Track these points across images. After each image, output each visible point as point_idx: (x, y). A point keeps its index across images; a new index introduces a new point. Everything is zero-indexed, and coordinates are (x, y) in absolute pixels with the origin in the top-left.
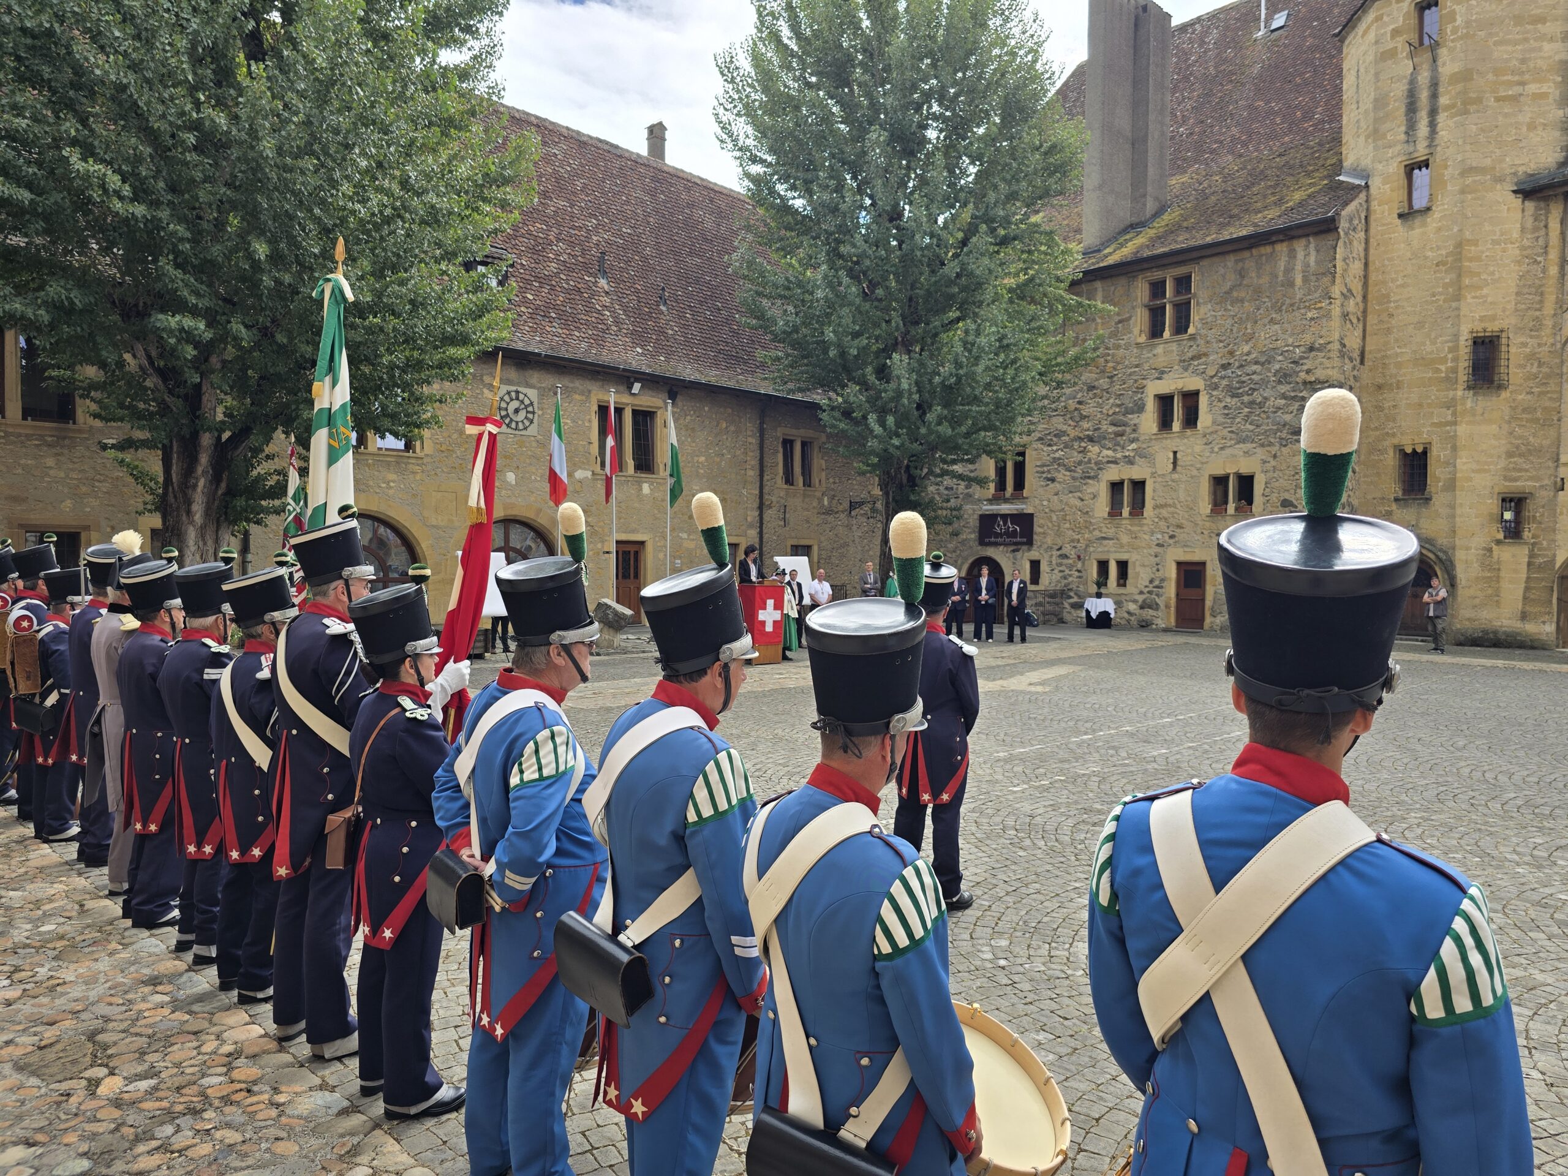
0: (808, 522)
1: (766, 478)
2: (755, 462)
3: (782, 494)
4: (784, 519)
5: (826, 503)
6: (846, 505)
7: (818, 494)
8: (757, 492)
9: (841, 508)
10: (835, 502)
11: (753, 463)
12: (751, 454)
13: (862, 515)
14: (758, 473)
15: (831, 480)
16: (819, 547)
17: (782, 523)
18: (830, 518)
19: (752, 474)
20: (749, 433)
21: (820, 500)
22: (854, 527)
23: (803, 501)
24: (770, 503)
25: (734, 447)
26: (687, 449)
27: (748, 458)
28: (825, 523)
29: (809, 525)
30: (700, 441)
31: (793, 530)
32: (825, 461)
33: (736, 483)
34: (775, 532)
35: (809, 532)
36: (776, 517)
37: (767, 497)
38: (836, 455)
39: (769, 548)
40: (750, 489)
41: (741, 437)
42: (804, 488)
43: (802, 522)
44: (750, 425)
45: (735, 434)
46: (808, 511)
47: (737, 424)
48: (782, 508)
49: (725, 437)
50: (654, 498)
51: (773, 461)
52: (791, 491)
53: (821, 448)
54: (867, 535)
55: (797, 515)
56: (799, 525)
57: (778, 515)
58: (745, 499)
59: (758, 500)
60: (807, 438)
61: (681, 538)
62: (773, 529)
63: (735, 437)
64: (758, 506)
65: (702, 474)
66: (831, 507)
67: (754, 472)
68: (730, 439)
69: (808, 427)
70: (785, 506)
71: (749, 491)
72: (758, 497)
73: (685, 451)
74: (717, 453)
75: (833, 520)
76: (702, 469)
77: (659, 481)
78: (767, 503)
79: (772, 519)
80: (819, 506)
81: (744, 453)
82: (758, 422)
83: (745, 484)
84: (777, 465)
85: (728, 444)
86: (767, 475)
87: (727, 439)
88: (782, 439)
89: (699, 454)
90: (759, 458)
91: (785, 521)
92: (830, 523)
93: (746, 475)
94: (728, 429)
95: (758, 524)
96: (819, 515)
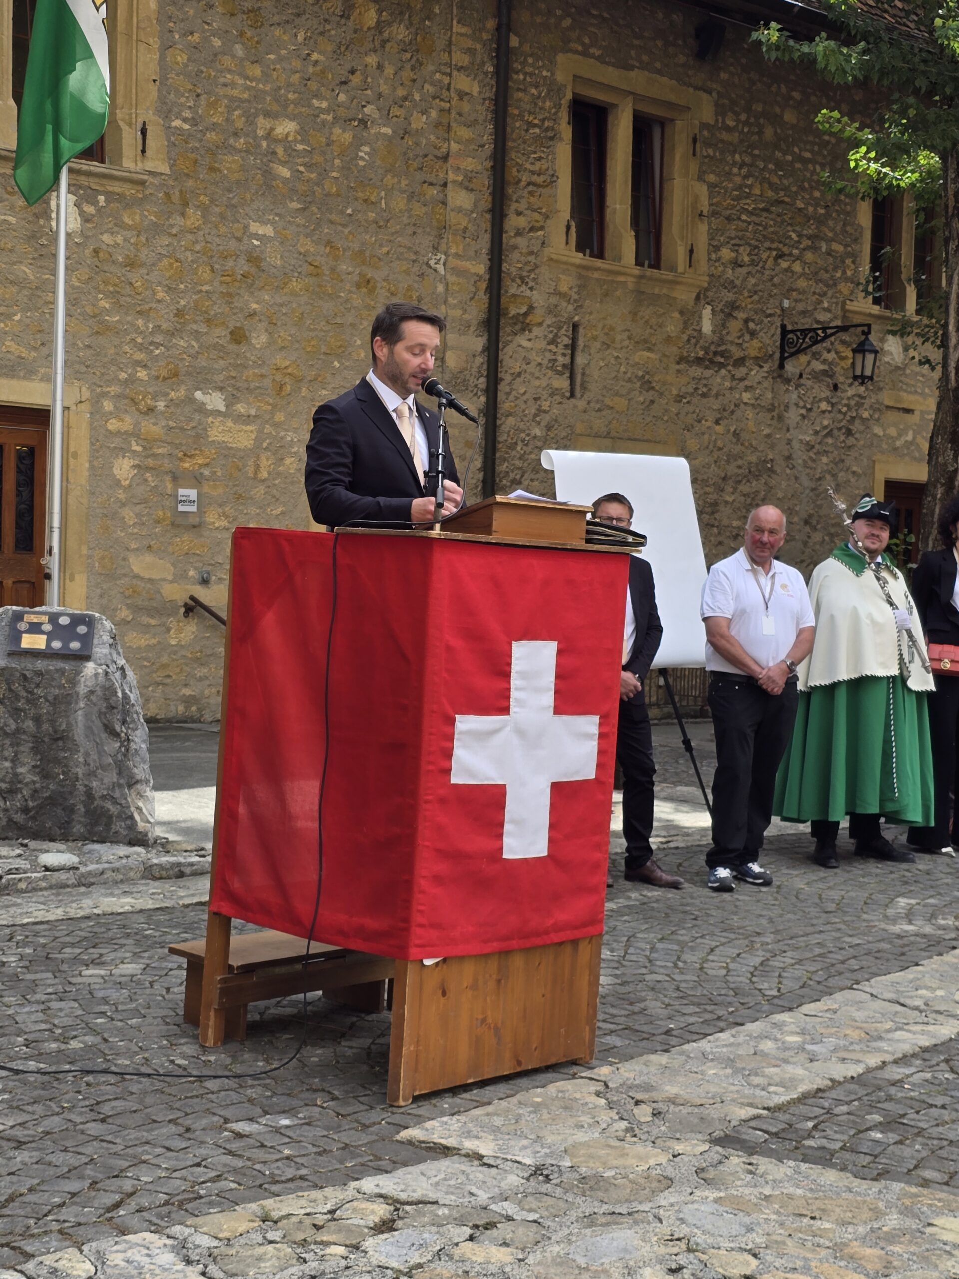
0: (647, 385)
1: (513, 222)
2: (475, 163)
3: (566, 283)
4: (571, 367)
5: (707, 327)
6: (770, 338)
7: (684, 296)
8: (481, 268)
9: (753, 347)
10: (735, 326)
11: (469, 164)
12: (464, 133)
13: (817, 376)
14: (486, 201)
15: (726, 253)
17: (563, 383)
18: (719, 379)
19: (468, 202)
20: (460, 58)
21: (690, 317)
22: (793, 415)
23: (634, 314)
24: (524, 309)
25: (405, 99)
26: (233, 85)
27: (454, 147)
28: (704, 395)
29: (651, 395)
30: (281, 59)
31: (599, 410)
32: (712, 186)
33: (410, 230)
34: (540, 411)
35: (649, 419)
36: (545, 362)
37: (513, 290)
38: (744, 171)
39: (519, 463)
40: (457, 255)
41: (431, 68)
42: (637, 271)
43: (629, 385)
44: (463, 30)
45: (408, 56)
46: (649, 350)
47: (416, 20)
48: (563, 331)
49: (372, 60)
50: (96, 251)
51: (537, 167)
52: (596, 275)
53: (695, 141)
54: (830, 440)
55: (613, 361)
56: (617, 394)
57: (549, 356)
58: (440, 288)
59: (483, 298)
60: (654, 101)
61: (201, 408)
62: (531, 402)
63: (408, 66)
64: (483, 316)
65: (285, 181)
66: (722, 341)
67: (472, 196)
68: (389, 71)
69: (658, 65)
70: (575, 327)
71: (452, 262)
72: (484, 285)
73: (221, 91)
74: (342, 112)
75: (727, 384)
76: (284, 163)
77: (116, 188)
78: (513, 311)
79: (531, 368)
80: (685, 337)
81: (438, 125)
82: (491, 24)
83: (440, 237)
84: (552, 181)
85: (384, 89)
86: (519, 214)
87: (380, 67)
88: (569, 96)
89: (275, 108)
90: (489, 148)
91: (572, 378)
92: (717, 395)
93: (444, 203)
94: (386, 35)
95: (483, 380)
96: (682, 366)
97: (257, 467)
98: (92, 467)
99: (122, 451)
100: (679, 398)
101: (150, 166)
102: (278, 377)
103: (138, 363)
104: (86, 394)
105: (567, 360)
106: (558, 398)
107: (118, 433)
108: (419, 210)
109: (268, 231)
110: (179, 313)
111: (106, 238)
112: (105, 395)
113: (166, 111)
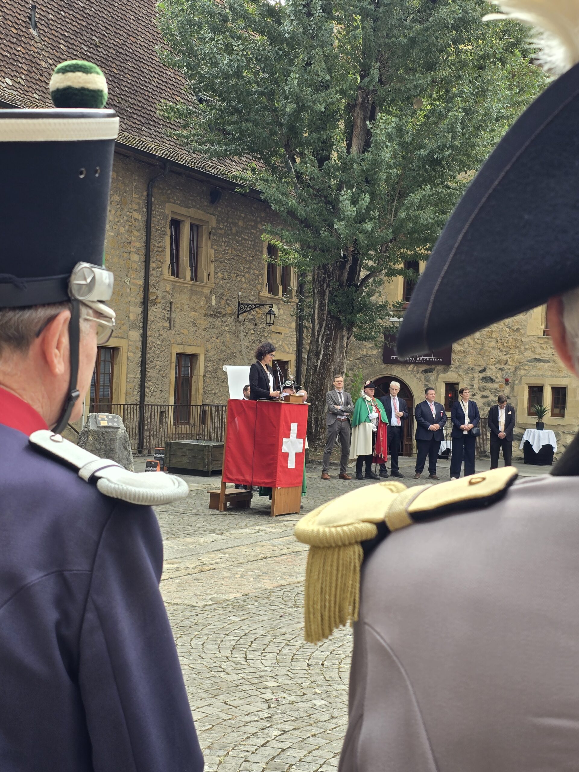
0: (195, 325)
1: (152, 265)
2: (140, 244)
3: (168, 287)
4: (169, 319)
5: (214, 303)
6: (234, 307)
7: (207, 291)
8: (141, 283)
9: (229, 310)
10: (223, 302)
11: (138, 245)
12: (136, 233)
13: (250, 320)
14: (143, 258)
15: (220, 275)
16: (206, 358)
17: (167, 324)
18: (218, 322)
19: (137, 259)
20: (135, 206)
21: (208, 299)
22: (242, 335)
23: (190, 298)
24: (155, 297)
25: (118, 222)
27: (133, 239)
28: (213, 328)
29: (195, 328)
31: (179, 334)
32: (215, 250)
33: (119, 269)
34: (160, 335)
35: (195, 337)
36: (161, 317)
37: (151, 290)
38: (226, 244)
39: (153, 354)
40: (134, 278)
41: (126, 210)
42: (191, 282)
43: (189, 325)
44: (137, 196)
45: (119, 206)
46: (195, 311)
47: (121, 193)
48: (167, 305)
51: (159, 245)
52: (178, 284)
53: (210, 233)
54: (254, 345)
55: (183, 316)
56: (185, 328)
57: (163, 314)
58: (128, 290)
59: (142, 293)
60: (196, 219)
62: (157, 331)
63: (119, 210)
64: (142, 300)
66: (219, 308)
67: (138, 256)
68: (113, 212)
69: (198, 206)
70: (171, 303)
71: (133, 281)
72: (142, 289)
75: (220, 324)
78: (151, 298)
79: (157, 319)
80: (207, 306)
81: (128, 231)
82: (145, 193)
83: (128, 272)
84: (164, 250)
85: (112, 218)
86: (153, 262)
88: (170, 219)
90: (144, 239)
91: (170, 323)
92: (217, 328)
93: (130, 259)
94: (112, 199)
95: (141, 324)
96: (206, 317)
100: (205, 330)
105: (169, 316)
106: (165, 330)
108: (122, 262)
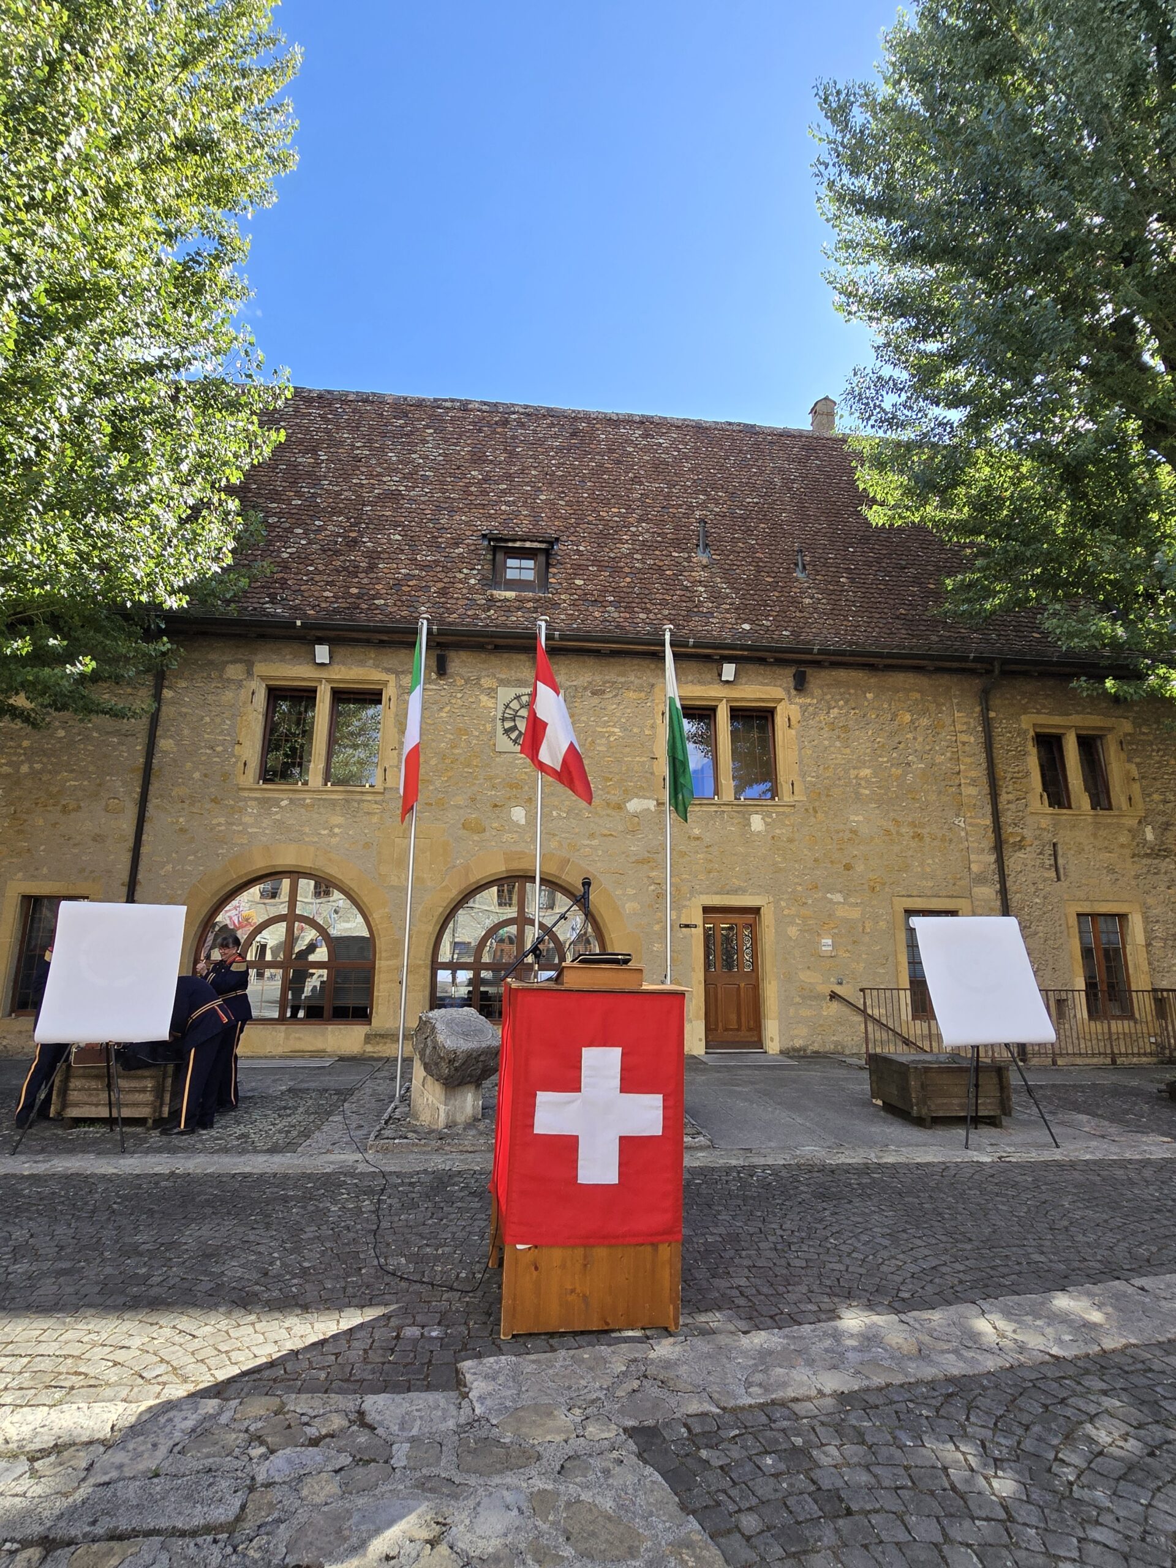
0: (1112, 871)
1: (1004, 798)
2: (979, 773)
3: (1045, 823)
4: (1055, 866)
5: (1150, 837)
7: (1131, 822)
8: (988, 821)
11: (973, 774)
12: (968, 760)
14: (986, 789)
15: (1157, 797)
16: (1145, 918)
17: (1051, 874)
18: (1165, 864)
19: (975, 792)
20: (961, 727)
21: (1136, 832)
23: (1095, 835)
24: (1018, 839)
25: (931, 750)
26: (836, 758)
27: (962, 767)
28: (1155, 874)
29: (1115, 876)
30: (860, 744)
31: (1079, 886)
32: (1138, 765)
33: (941, 809)
34: (1038, 890)
35: (1117, 889)
36: (1038, 864)
37: (1010, 830)
38: (1161, 753)
39: (1027, 917)
40: (971, 817)
41: (944, 734)
42: (1092, 812)
43: (1098, 872)
44: (962, 715)
45: (930, 731)
46: (1110, 852)
47: (933, 715)
48: (1047, 848)
49: (910, 736)
50: (773, 837)
51: (1016, 769)
52: (1064, 817)
53: (1121, 743)
55: (1085, 860)
56: (1091, 877)
57: (1039, 861)
58: (963, 834)
59: (991, 836)
60: (1088, 728)
61: (831, 901)
62: (1031, 885)
63: (931, 736)
64: (993, 845)
65: (867, 795)
66: (1163, 844)
67: (977, 789)
68: (920, 739)
69: (1089, 710)
70: (1054, 844)
71: (969, 820)
72: (990, 830)
73: (830, 762)
74: (895, 761)
76: (866, 788)
77: (781, 809)
78: (1011, 840)
79: (1030, 868)
80: (1135, 843)
81: (952, 759)
82: (978, 709)
83: (960, 810)
84: (1028, 775)
85: (918, 747)
86: (1008, 793)
87: (914, 738)
88: (1032, 733)
89: (859, 765)
90: (985, 765)
91: (1057, 870)
92: (1166, 873)
93: (960, 794)
94: (917, 724)
95: (996, 876)
96: (1136, 859)
97: (864, 927)
98: (776, 931)
99: (792, 923)
100: (1137, 877)
101: (796, 798)
102: (872, 884)
103: (797, 883)
104: (771, 899)
105: (1052, 862)
106: (1049, 882)
107: (788, 915)
108: (945, 799)
109: (861, 818)
110: (816, 860)
111: (778, 831)
112: (781, 899)
113: (803, 775)
